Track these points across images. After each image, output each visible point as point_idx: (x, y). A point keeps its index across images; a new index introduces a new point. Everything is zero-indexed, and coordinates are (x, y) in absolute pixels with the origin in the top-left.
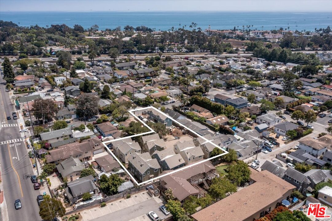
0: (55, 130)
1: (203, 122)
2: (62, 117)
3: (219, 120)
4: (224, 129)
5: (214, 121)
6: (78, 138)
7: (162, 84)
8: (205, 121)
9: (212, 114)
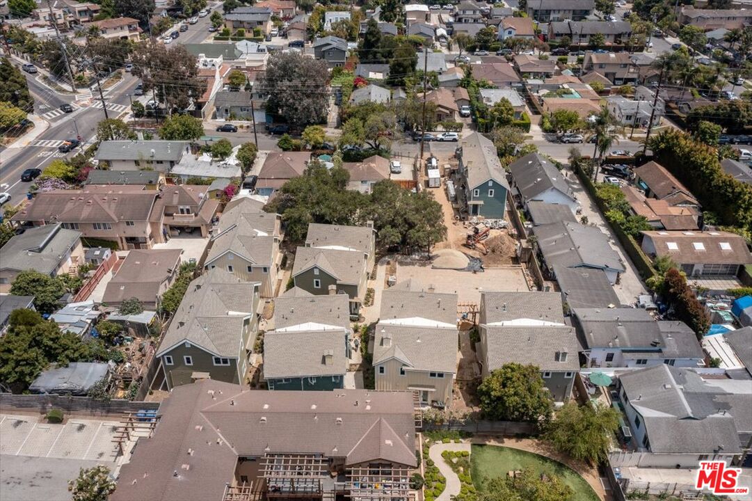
0: (162, 138)
1: (630, 237)
2: (226, 110)
3: (699, 246)
4: (675, 294)
5: (673, 246)
6: (184, 175)
7: (617, 76)
8: (640, 238)
9: (695, 218)
